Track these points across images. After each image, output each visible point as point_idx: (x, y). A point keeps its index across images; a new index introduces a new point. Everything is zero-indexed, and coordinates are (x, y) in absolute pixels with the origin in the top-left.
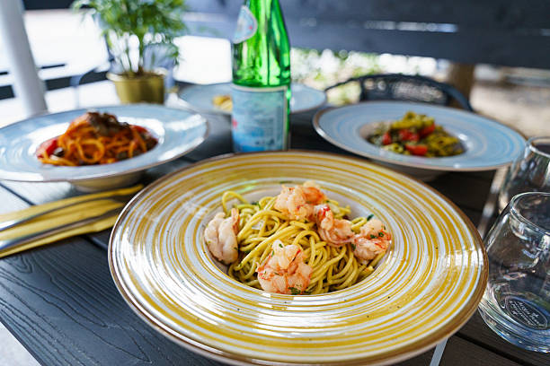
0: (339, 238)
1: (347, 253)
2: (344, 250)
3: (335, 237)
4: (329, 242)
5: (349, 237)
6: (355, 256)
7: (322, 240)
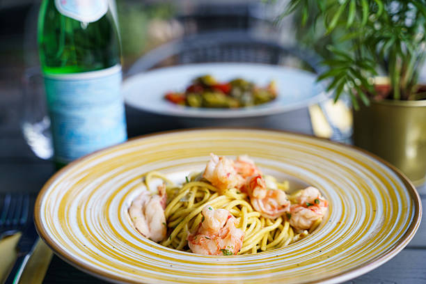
0: (273, 208)
1: (283, 224)
2: (279, 221)
3: (269, 207)
4: (263, 212)
5: (284, 207)
6: (290, 226)
7: (254, 210)
